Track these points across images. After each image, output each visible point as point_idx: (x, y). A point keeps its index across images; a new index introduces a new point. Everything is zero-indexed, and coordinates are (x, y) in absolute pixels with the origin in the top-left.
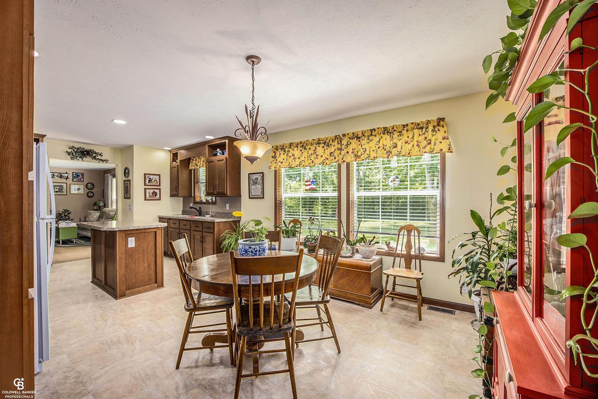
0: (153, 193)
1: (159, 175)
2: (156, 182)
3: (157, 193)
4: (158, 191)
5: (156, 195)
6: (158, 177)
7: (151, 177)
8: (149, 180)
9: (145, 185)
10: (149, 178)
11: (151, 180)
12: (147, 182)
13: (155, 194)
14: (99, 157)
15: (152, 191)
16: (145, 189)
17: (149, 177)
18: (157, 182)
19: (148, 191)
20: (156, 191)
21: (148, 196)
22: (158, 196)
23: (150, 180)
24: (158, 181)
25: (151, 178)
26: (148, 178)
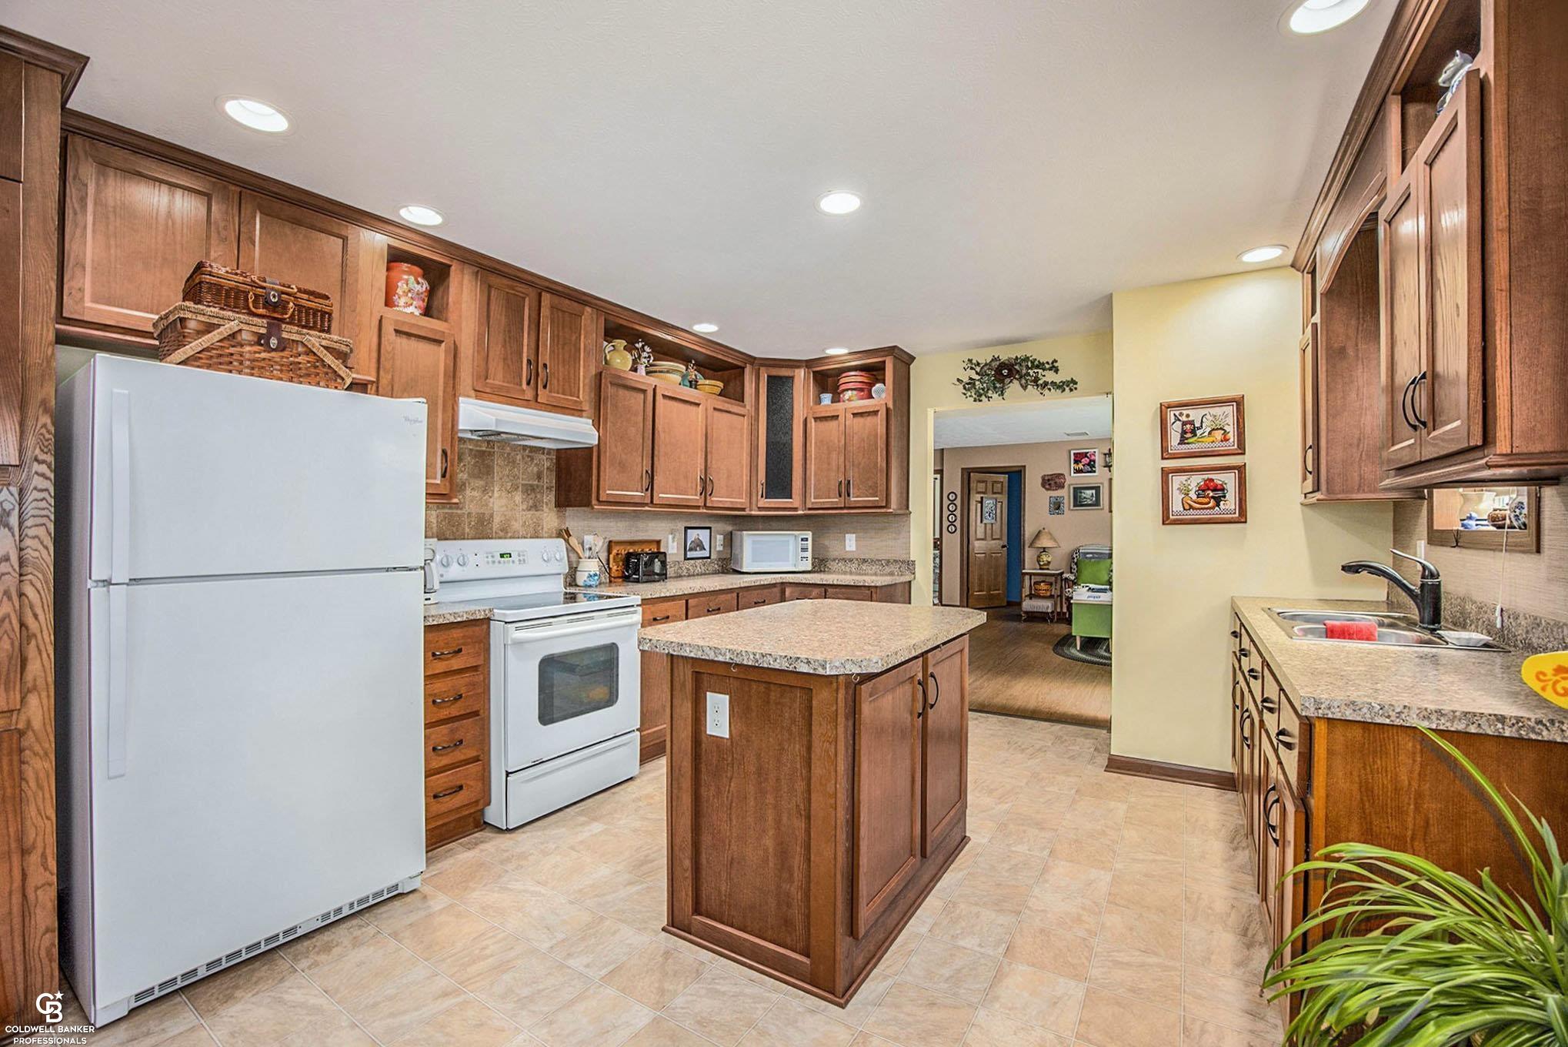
0: (1202, 490)
1: (1239, 403)
2: (1219, 435)
3: (1223, 490)
4: (1229, 480)
5: (1218, 500)
6: (1230, 410)
7: (1195, 415)
8: (1184, 432)
9: (1165, 454)
10: (1184, 424)
11: (1193, 432)
12: (1174, 438)
13: (1213, 492)
14: (1050, 377)
15: (1196, 480)
16: (1165, 473)
17: (1184, 418)
18: (1225, 433)
19: (1177, 481)
20: (1219, 478)
21: (1176, 506)
22: (1230, 503)
23: (1189, 431)
24: (1231, 430)
25: (1192, 423)
26: (1179, 423)
